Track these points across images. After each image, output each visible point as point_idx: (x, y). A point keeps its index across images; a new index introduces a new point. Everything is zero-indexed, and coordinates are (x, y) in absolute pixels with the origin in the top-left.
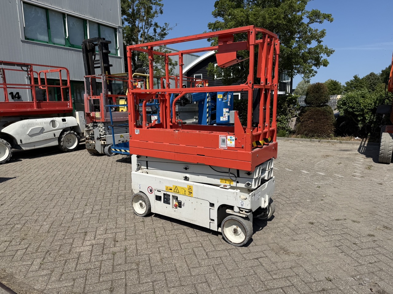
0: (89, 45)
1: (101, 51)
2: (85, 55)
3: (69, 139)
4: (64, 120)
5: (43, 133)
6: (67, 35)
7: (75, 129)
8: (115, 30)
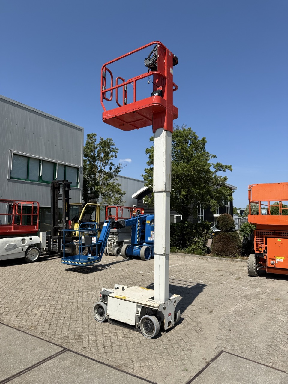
0: (56, 184)
1: (64, 189)
2: (52, 191)
3: (33, 253)
4: (31, 239)
5: (15, 248)
6: (41, 174)
7: (38, 245)
8: (78, 169)
